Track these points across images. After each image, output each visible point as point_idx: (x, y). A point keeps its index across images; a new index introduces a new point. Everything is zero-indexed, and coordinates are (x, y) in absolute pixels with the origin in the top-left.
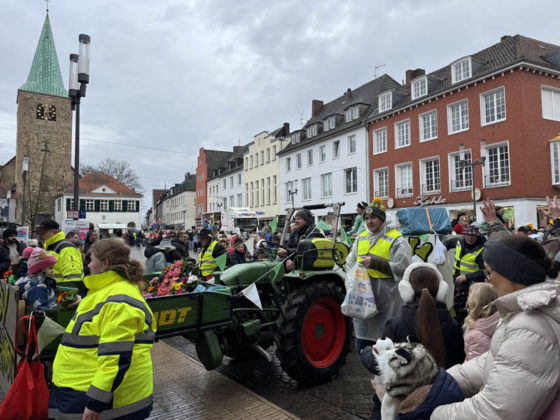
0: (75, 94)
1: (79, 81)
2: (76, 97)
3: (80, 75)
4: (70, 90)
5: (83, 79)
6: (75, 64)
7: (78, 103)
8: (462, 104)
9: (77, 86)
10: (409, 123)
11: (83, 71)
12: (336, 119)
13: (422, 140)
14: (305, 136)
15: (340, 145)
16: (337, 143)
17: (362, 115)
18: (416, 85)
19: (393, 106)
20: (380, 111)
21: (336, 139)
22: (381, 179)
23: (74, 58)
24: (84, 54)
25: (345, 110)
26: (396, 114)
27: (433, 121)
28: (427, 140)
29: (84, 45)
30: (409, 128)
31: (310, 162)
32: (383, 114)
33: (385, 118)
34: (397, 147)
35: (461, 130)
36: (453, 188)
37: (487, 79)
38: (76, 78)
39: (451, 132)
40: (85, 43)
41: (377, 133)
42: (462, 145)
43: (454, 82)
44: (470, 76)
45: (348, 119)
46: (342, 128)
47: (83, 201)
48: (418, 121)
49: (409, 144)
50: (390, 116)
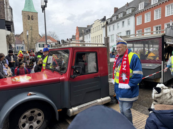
8: (171, 5)
12: (123, 14)
16: (123, 22)
17: (133, 11)
19: (144, 7)
25: (127, 10)
26: (145, 10)
27: (159, 12)
28: (157, 19)
30: (150, 15)
32: (140, 10)
33: (141, 12)
34: (145, 22)
35: (170, 15)
38: (44, 1)
39: (166, 16)
41: (138, 17)
45: (127, 13)
49: (150, 21)
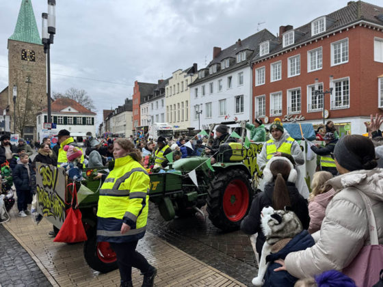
0: (46, 42)
1: (49, 32)
2: (47, 43)
3: (49, 28)
4: (43, 39)
5: (52, 31)
6: (45, 20)
7: (49, 48)
8: (318, 50)
9: (47, 36)
10: (281, 64)
11: (51, 25)
12: (230, 61)
13: (289, 76)
14: (208, 72)
15: (232, 79)
16: (230, 78)
17: (248, 58)
18: (287, 37)
19: (270, 52)
20: (261, 55)
21: (229, 75)
22: (260, 103)
23: (45, 16)
24: (52, 13)
25: (237, 54)
26: (272, 57)
27: (297, 63)
28: (293, 76)
29: (52, 7)
30: (281, 67)
31: (212, 92)
33: (264, 60)
34: (272, 81)
35: (317, 69)
36: (309, 109)
37: (336, 33)
38: (46, 30)
39: (309, 70)
40: (52, 5)
41: (258, 70)
42: (317, 79)
43: (313, 34)
44: (325, 31)
45: (238, 61)
46: (234, 67)
47: (55, 118)
48: (287, 62)
49: (280, 79)
50: (268, 59)
